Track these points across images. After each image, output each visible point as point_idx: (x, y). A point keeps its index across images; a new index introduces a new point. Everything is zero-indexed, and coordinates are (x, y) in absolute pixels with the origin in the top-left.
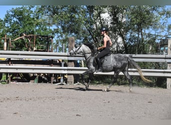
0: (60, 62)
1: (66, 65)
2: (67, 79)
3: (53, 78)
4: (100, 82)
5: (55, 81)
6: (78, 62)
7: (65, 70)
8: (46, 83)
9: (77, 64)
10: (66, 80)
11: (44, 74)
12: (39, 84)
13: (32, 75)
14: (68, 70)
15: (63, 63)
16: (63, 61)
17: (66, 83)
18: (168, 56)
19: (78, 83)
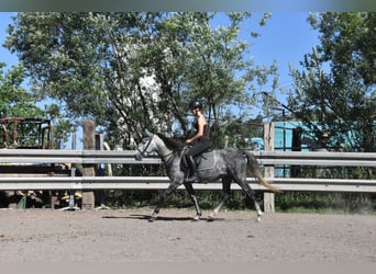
0: (67, 167)
1: (78, 174)
2: (81, 199)
3: (54, 199)
4: (144, 203)
5: (58, 203)
6: (103, 166)
7: (77, 182)
8: (40, 207)
9: (100, 172)
10: (79, 202)
11: (36, 191)
12: (28, 210)
13: (12, 193)
14: (83, 182)
15: (73, 170)
16: (73, 165)
17: (80, 206)
18: (265, 153)
19: (103, 206)
